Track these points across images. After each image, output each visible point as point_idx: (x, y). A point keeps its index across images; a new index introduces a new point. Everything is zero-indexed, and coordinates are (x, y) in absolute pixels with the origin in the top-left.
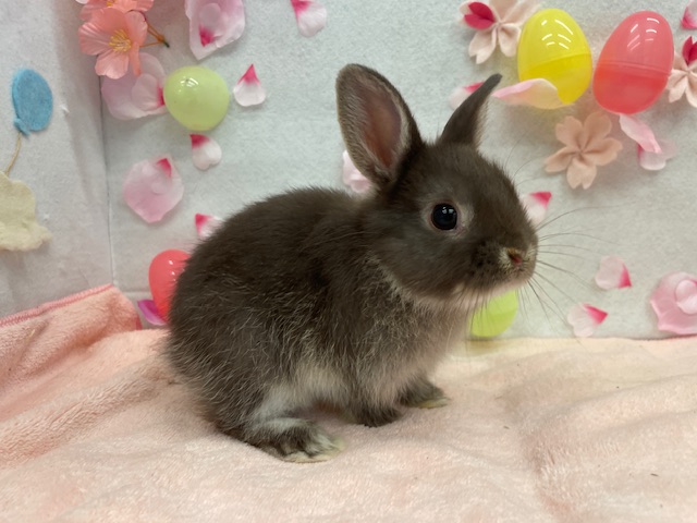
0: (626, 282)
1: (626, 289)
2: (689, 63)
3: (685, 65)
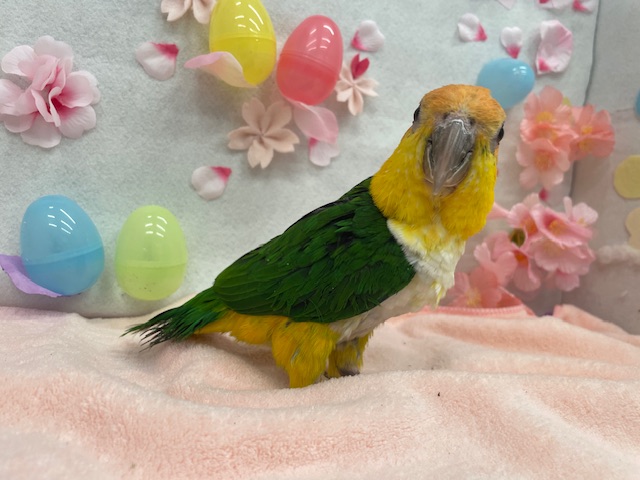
2: (355, 77)
3: (351, 77)
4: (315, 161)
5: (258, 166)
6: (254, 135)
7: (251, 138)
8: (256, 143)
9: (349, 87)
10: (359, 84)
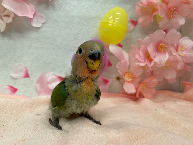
0: (27, 76)
1: (26, 79)
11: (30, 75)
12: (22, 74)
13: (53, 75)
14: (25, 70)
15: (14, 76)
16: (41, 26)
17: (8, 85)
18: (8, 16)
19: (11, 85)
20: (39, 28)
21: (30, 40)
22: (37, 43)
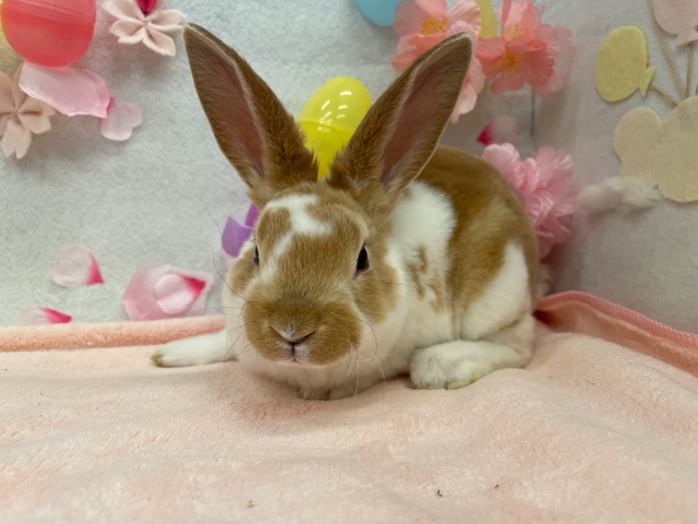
0: (96, 278)
1: (96, 287)
2: (146, 13)
3: (139, 13)
4: (110, 135)
5: (14, 156)
6: (7, 114)
7: (5, 118)
8: (11, 125)
9: (139, 27)
10: (154, 22)
11: (104, 276)
12: (83, 274)
13: (170, 272)
14: (89, 262)
15: (59, 280)
16: (131, 138)
17: (44, 306)
18: (36, 113)
19: (53, 308)
20: (123, 143)
21: (99, 179)
22: (122, 184)
